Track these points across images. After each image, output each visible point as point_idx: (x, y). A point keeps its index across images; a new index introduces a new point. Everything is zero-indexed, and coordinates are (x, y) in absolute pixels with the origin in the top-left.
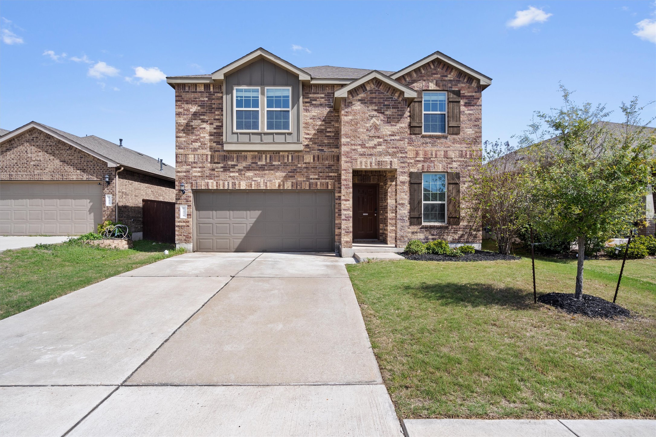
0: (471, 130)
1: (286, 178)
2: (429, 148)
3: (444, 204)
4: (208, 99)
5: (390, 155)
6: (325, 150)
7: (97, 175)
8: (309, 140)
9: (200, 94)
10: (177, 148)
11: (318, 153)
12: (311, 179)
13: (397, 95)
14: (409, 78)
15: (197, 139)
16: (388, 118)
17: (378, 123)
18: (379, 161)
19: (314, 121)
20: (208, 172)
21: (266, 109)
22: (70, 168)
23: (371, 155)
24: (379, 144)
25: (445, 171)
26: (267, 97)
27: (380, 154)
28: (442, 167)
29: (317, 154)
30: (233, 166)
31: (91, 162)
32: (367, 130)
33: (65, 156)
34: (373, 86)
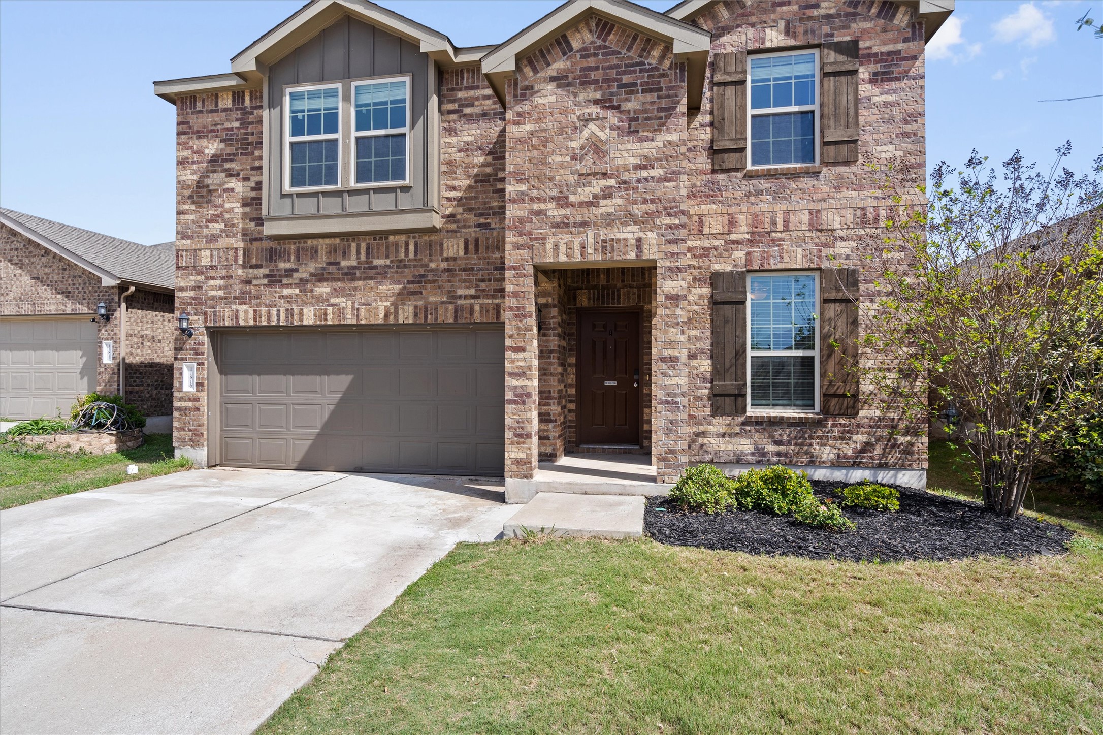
0: (891, 147)
1: (402, 296)
2: (765, 205)
3: (813, 358)
4: (241, 124)
5: (635, 223)
6: (493, 226)
7: (88, 303)
8: (455, 203)
9: (224, 114)
10: (180, 236)
11: (476, 232)
12: (460, 297)
13: (656, 53)
14: (709, 22)
15: (218, 216)
16: (631, 120)
17: (602, 135)
18: (605, 241)
19: (468, 156)
20: (237, 288)
21: (354, 134)
22: (46, 290)
23: (584, 224)
24: (607, 194)
25: (812, 266)
26: (357, 106)
27: (609, 221)
28: (804, 256)
29: (473, 235)
30: (290, 272)
31: (80, 277)
32: (574, 158)
33: (38, 267)
34: (588, 37)
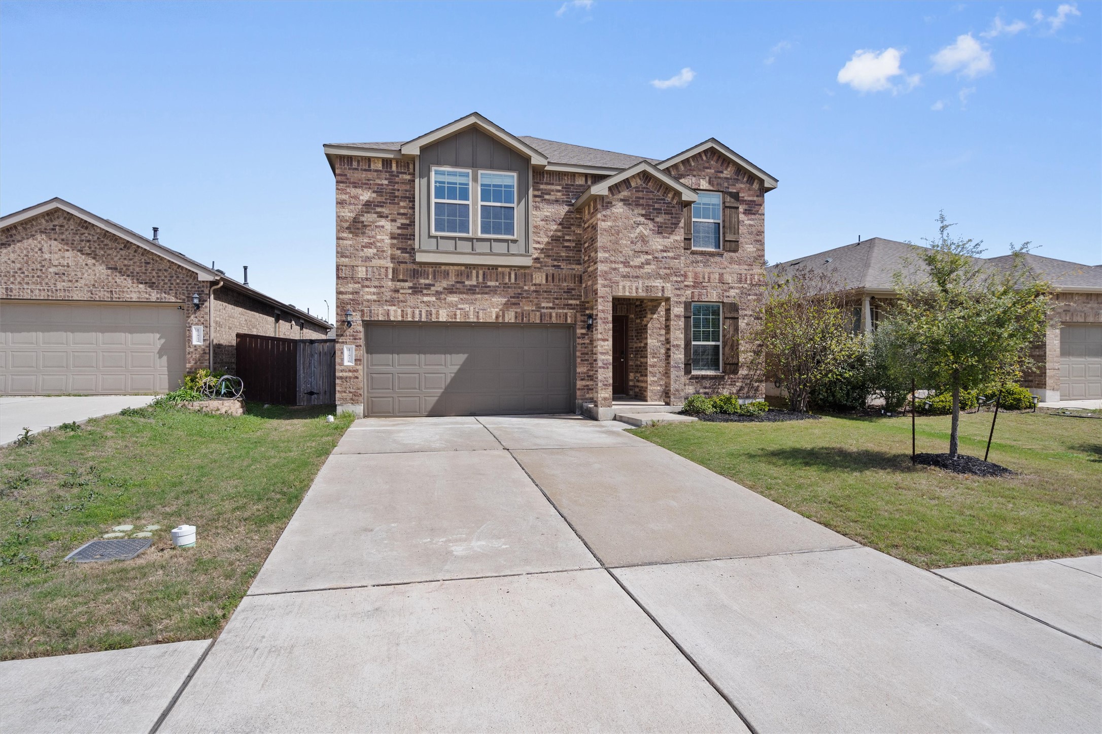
0: (751, 246)
1: (507, 306)
2: (700, 269)
3: (719, 345)
4: (389, 182)
5: (661, 278)
6: (562, 267)
7: (176, 293)
8: (539, 251)
9: (376, 173)
10: (339, 255)
11: (552, 270)
12: (543, 308)
13: (670, 195)
14: (675, 170)
15: (371, 244)
16: (659, 227)
17: (646, 233)
18: (647, 286)
19: (547, 224)
20: (388, 295)
21: (480, 203)
22: (125, 279)
23: (637, 277)
24: (648, 263)
25: (720, 301)
26: (482, 185)
27: (649, 276)
28: (717, 295)
29: (551, 271)
30: (428, 287)
31: (166, 270)
32: (632, 242)
33: (116, 259)
34: (639, 181)
